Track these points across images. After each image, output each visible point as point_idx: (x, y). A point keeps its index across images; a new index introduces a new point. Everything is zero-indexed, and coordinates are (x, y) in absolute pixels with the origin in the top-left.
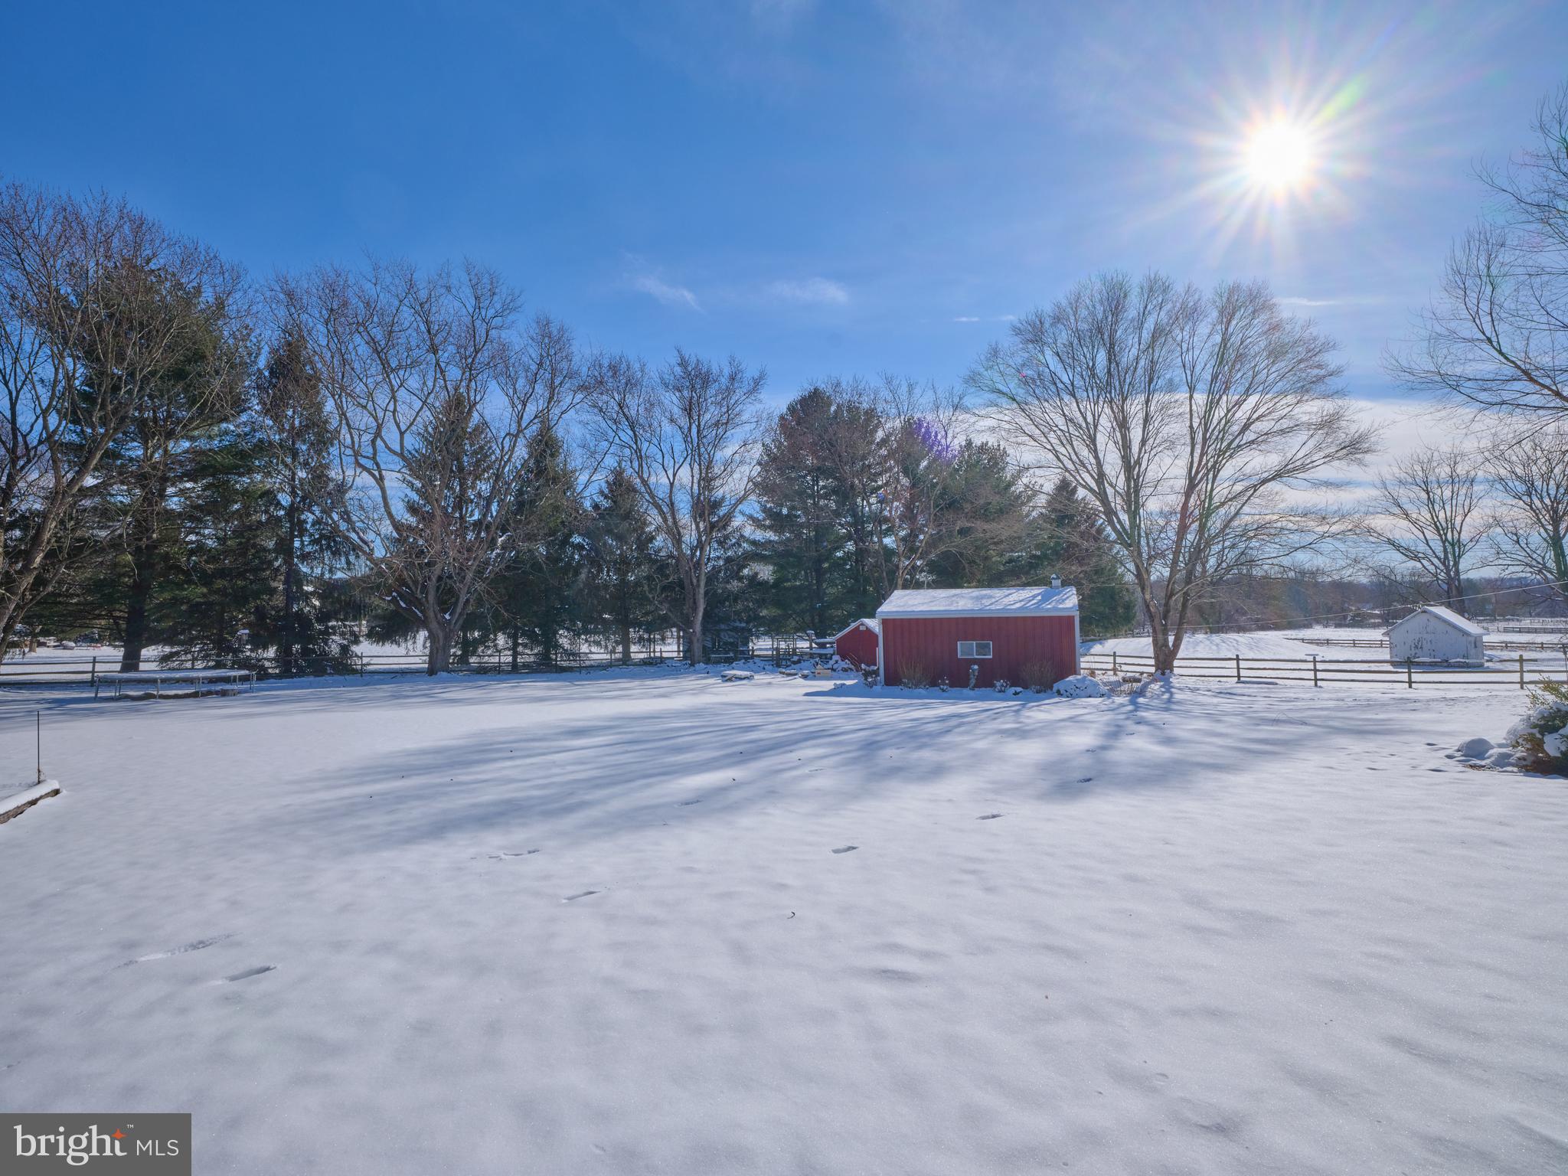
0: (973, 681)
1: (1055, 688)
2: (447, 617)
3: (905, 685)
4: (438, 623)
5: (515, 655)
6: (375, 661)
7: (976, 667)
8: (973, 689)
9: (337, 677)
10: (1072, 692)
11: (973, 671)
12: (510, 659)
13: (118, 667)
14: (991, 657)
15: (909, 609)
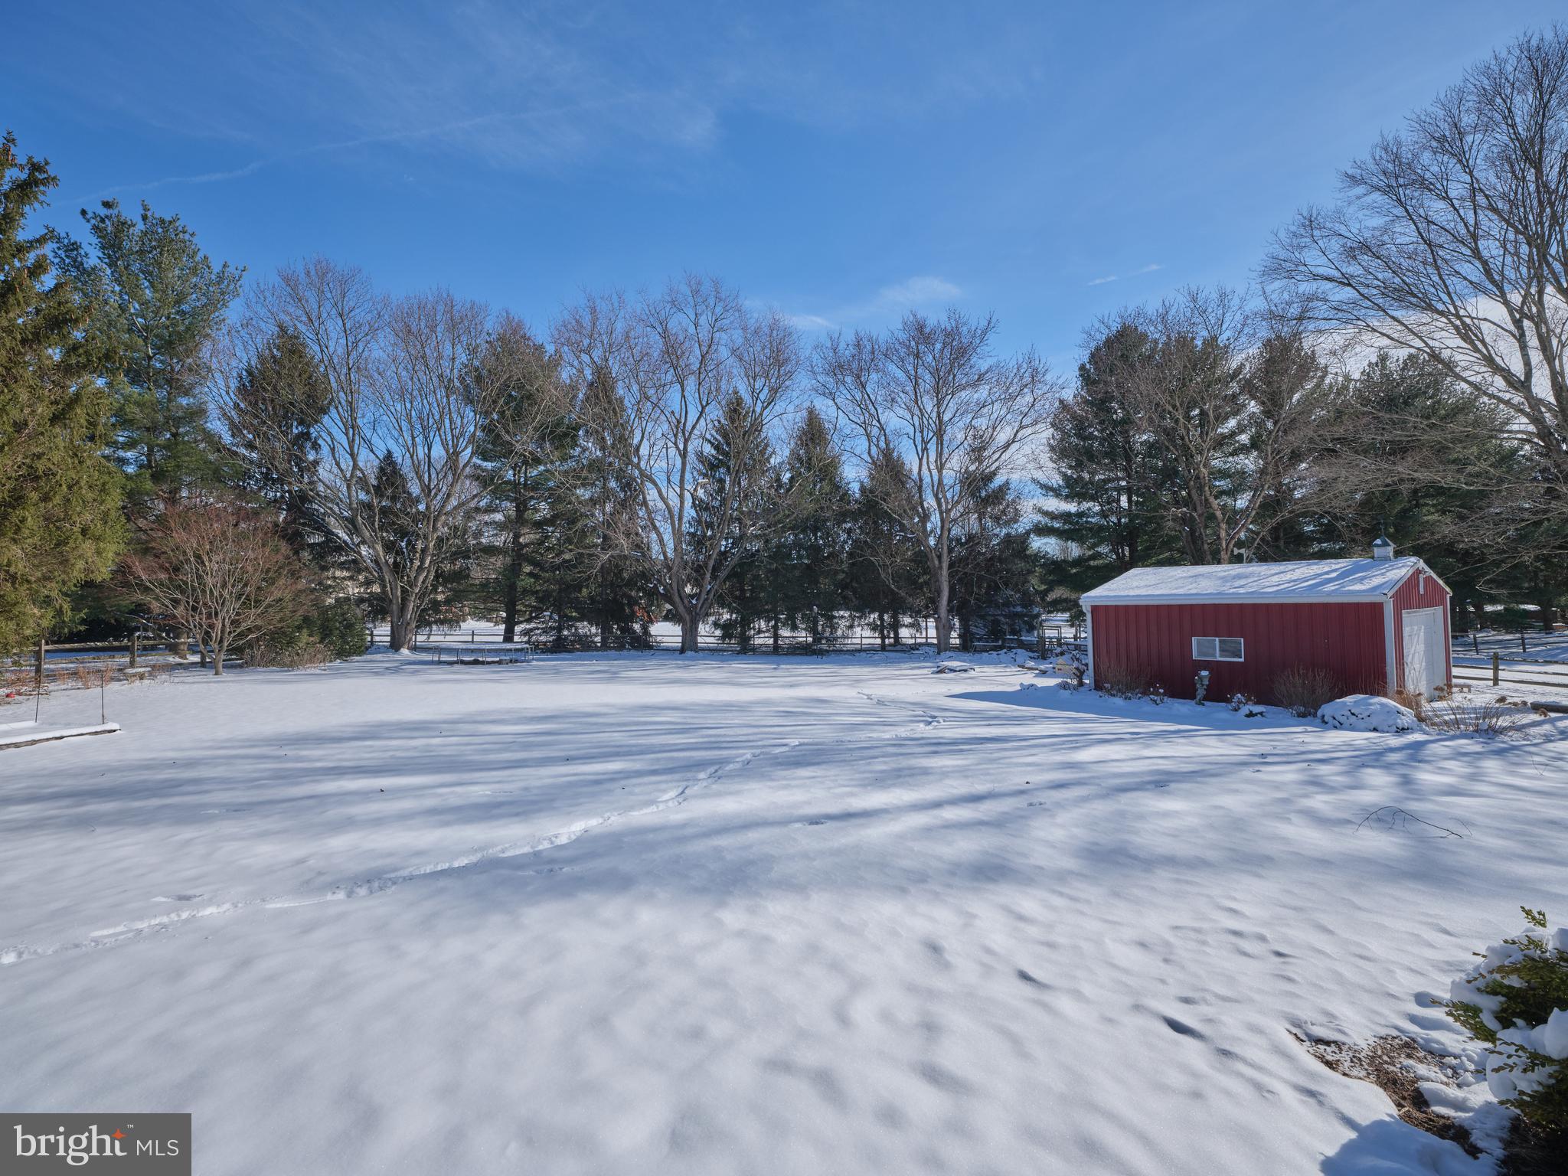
0: (1201, 692)
1: (1319, 713)
2: (694, 602)
3: (1108, 691)
4: (685, 607)
5: (776, 637)
6: (665, 639)
7: (1204, 673)
8: (1200, 703)
9: (632, 652)
10: (1342, 719)
11: (1201, 678)
12: (771, 641)
13: (501, 639)
14: (1242, 660)
15: (1122, 593)
